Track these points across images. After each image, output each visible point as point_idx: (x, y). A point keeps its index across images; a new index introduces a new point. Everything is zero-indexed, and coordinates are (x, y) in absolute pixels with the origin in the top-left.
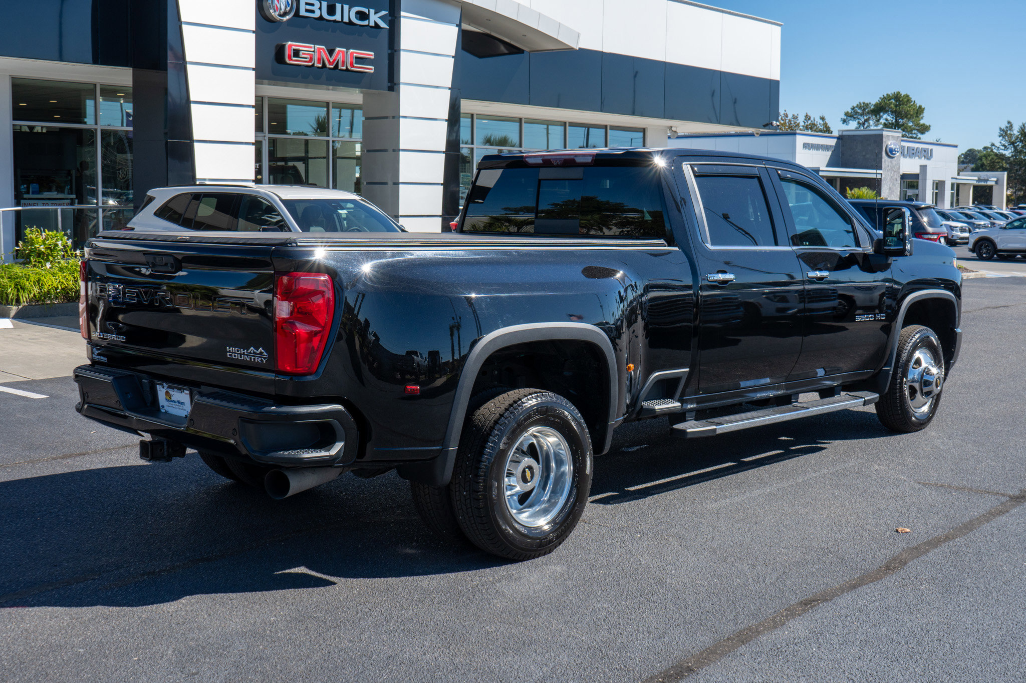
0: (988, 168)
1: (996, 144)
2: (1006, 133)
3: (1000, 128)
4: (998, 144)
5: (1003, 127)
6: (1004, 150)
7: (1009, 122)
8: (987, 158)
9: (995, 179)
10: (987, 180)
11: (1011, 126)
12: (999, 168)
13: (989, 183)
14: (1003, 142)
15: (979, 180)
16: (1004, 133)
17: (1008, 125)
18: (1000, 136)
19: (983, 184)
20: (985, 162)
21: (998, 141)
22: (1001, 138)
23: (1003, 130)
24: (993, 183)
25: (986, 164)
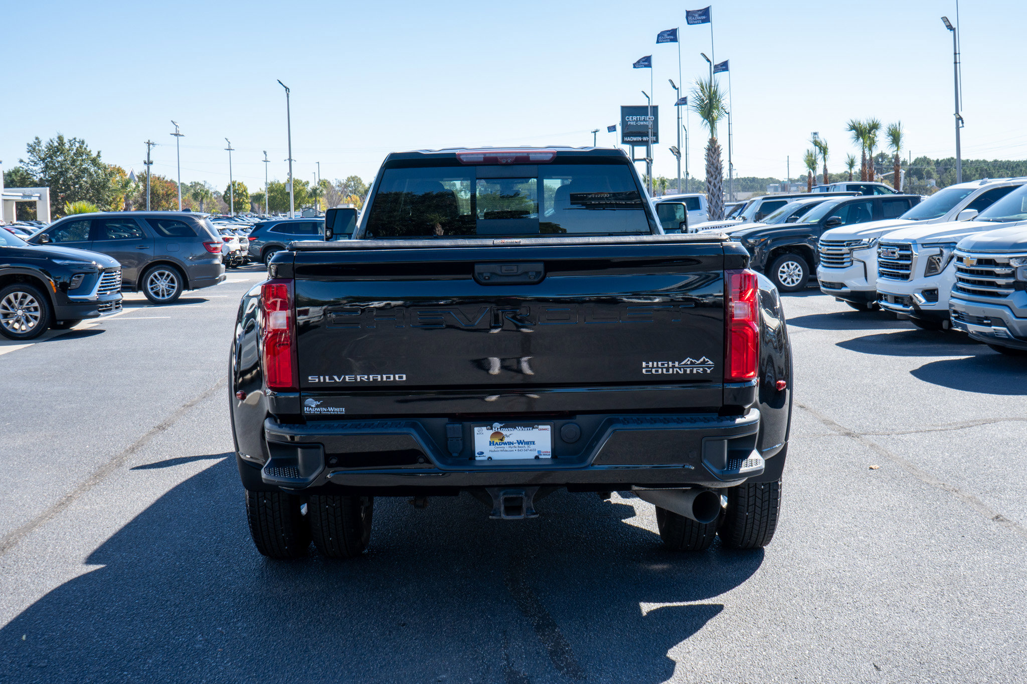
0: (18, 185)
1: (24, 161)
2: (34, 149)
3: (28, 145)
4: (27, 161)
5: (31, 143)
6: (34, 166)
7: (37, 138)
8: (16, 174)
9: (38, 195)
10: (30, 196)
11: (39, 142)
12: (30, 184)
13: (33, 199)
14: (32, 158)
15: (24, 196)
16: (32, 149)
17: (36, 141)
18: (28, 152)
19: (27, 199)
20: (15, 178)
21: (26, 157)
22: (30, 154)
23: (31, 146)
24: (36, 199)
25: (16, 180)
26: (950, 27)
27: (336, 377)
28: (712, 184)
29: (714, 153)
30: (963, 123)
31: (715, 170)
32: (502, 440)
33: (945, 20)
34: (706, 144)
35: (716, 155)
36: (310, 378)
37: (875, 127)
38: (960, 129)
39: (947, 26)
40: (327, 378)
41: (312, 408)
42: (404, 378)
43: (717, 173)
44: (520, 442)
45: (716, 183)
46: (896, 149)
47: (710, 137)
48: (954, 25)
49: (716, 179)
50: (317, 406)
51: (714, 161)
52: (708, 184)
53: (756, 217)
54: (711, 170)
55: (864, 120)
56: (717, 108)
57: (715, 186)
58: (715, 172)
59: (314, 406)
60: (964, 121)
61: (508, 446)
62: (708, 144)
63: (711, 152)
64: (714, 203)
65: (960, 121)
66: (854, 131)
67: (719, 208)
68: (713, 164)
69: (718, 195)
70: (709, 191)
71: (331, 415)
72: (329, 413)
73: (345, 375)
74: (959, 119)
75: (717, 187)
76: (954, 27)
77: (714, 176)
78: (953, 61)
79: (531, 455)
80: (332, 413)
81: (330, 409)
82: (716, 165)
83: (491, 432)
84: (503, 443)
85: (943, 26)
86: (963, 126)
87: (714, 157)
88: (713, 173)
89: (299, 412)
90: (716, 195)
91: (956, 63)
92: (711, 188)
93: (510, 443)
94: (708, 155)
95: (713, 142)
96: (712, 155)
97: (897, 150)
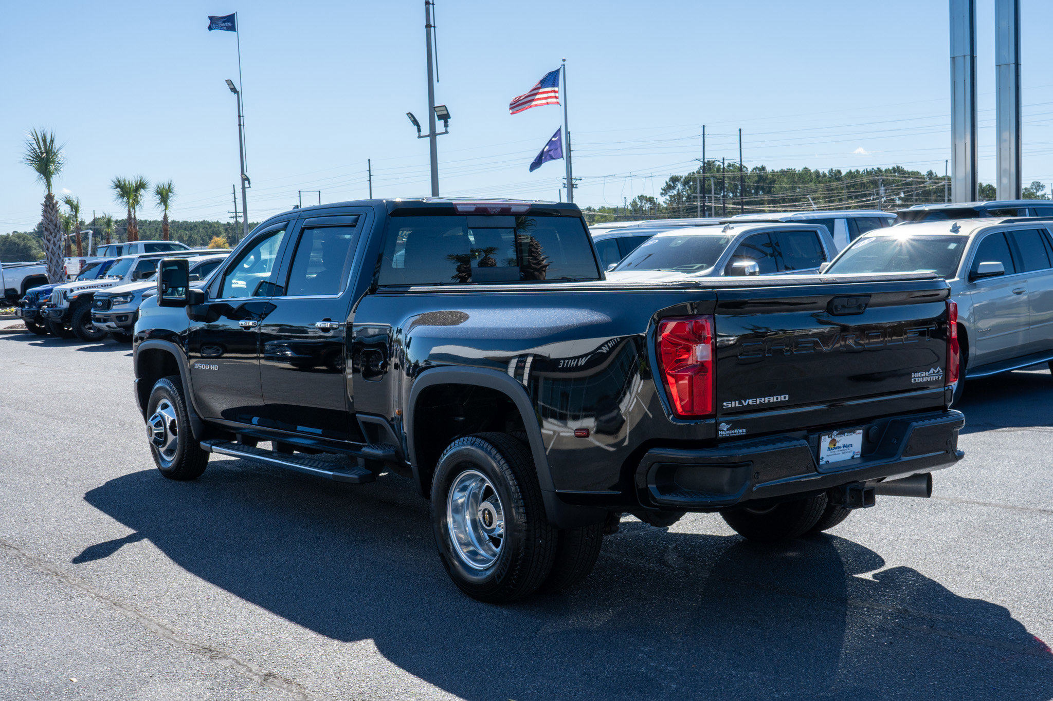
26: (234, 90)
27: (743, 401)
28: (52, 242)
29: (52, 210)
30: (249, 183)
31: (54, 227)
32: (835, 445)
33: (229, 82)
34: (43, 200)
35: (54, 212)
36: (725, 404)
37: (141, 185)
38: (246, 189)
39: (231, 89)
40: (737, 402)
41: (724, 431)
42: (787, 399)
43: (56, 231)
44: (844, 446)
45: (56, 242)
46: (164, 208)
47: (46, 192)
48: (238, 89)
49: (55, 236)
50: (728, 429)
51: (53, 218)
52: (47, 243)
53: (133, 276)
54: (50, 227)
55: (131, 179)
56: (53, 162)
57: (55, 244)
58: (54, 230)
59: (725, 429)
60: (251, 182)
61: (837, 450)
62: (44, 199)
63: (48, 208)
64: (54, 262)
65: (246, 182)
66: (118, 189)
67: (60, 268)
68: (51, 221)
69: (59, 254)
70: (48, 249)
71: (737, 436)
72: (735, 435)
73: (749, 399)
74: (245, 179)
75: (57, 246)
76: (238, 90)
77: (53, 234)
78: (238, 123)
79: (848, 456)
80: (737, 434)
81: (737, 431)
82: (54, 222)
83: (830, 439)
84: (836, 448)
85: (227, 88)
86: (250, 187)
87: (52, 214)
88: (52, 231)
89: (715, 436)
90: (57, 254)
91: (240, 125)
92: (51, 246)
93: (839, 447)
94: (45, 211)
95: (49, 197)
96: (50, 211)
97: (165, 210)
